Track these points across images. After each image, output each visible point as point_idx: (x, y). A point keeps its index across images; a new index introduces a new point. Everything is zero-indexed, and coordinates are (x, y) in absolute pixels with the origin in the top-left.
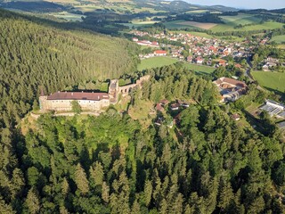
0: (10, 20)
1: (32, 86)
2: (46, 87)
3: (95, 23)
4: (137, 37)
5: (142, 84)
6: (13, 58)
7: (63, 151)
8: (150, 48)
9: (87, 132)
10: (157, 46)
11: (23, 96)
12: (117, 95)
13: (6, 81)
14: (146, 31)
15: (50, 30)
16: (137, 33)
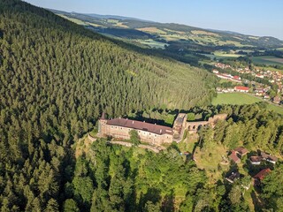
0: (98, 42)
1: (100, 106)
2: (113, 108)
3: (177, 51)
4: (218, 69)
5: (215, 123)
6: (92, 76)
7: (107, 189)
8: (230, 82)
9: (140, 171)
10: (239, 81)
11: (89, 114)
12: (183, 131)
13: (79, 98)
14: (228, 64)
15: (131, 54)
16: (218, 65)
